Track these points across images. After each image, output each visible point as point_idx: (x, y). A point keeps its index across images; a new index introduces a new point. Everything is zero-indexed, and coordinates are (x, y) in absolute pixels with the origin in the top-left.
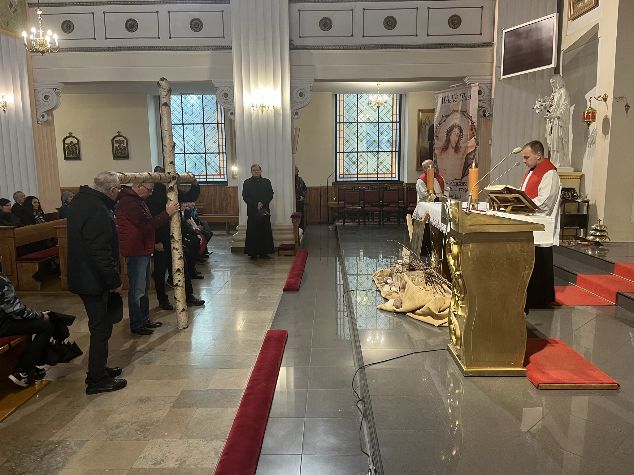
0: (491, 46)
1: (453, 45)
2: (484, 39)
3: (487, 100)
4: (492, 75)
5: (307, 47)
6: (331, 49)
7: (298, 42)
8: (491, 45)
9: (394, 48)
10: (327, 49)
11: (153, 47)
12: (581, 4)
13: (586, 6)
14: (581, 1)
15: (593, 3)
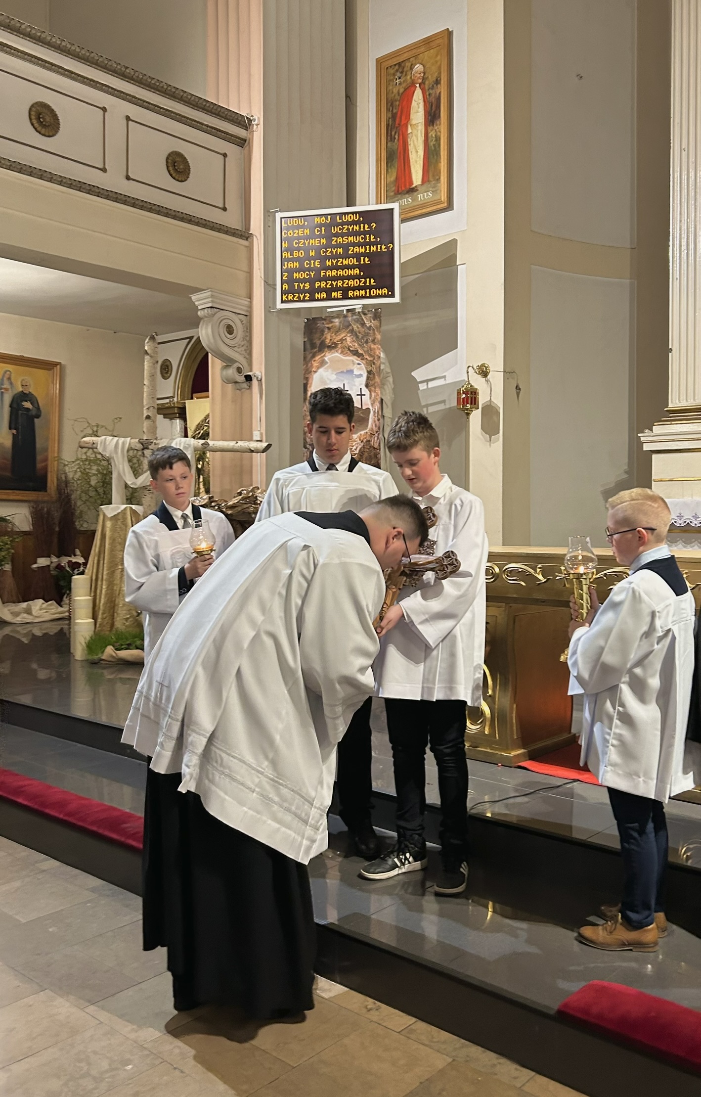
0: (247, 239)
1: (184, 215)
2: (231, 219)
3: (243, 349)
4: (250, 297)
8: (245, 235)
12: (407, 200)
13: (423, 206)
14: (407, 196)
15: (441, 202)
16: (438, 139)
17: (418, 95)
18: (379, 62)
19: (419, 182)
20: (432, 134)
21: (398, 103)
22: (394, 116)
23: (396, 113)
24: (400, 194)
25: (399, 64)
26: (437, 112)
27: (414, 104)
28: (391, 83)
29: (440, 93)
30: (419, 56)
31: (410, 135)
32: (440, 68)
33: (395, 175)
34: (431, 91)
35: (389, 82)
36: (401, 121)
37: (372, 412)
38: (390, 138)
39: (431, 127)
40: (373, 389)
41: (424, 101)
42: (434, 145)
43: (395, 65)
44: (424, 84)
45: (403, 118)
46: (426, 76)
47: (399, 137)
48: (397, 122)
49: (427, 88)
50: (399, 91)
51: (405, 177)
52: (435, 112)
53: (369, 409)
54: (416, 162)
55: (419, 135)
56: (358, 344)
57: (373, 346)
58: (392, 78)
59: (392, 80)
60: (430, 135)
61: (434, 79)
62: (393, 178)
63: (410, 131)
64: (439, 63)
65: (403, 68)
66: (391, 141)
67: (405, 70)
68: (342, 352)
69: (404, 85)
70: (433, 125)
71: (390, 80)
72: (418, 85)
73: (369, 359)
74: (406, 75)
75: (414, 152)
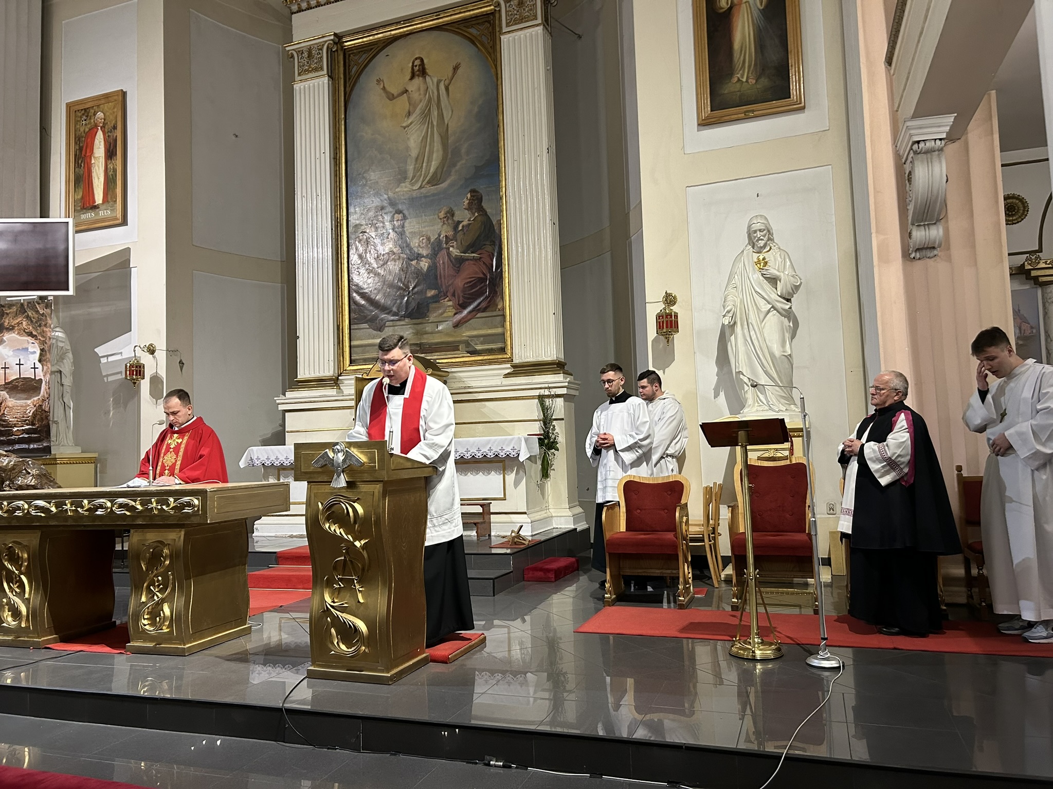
12: (91, 215)
13: (103, 220)
14: (91, 211)
15: (117, 219)
16: (115, 171)
17: (100, 136)
18: (69, 106)
19: (101, 202)
20: (110, 166)
21: (83, 139)
22: (81, 149)
23: (82, 147)
24: (85, 209)
25: (85, 110)
26: (114, 150)
27: (97, 142)
28: (78, 123)
29: (116, 136)
30: (102, 106)
31: (93, 165)
32: (116, 117)
33: (81, 194)
34: (110, 134)
35: (76, 122)
36: (86, 153)
37: (44, 382)
38: (77, 165)
39: (110, 161)
40: (45, 363)
41: (104, 140)
42: (112, 175)
43: (82, 110)
44: (104, 127)
45: (88, 151)
46: (106, 122)
47: (84, 164)
48: (83, 153)
49: (106, 130)
50: (84, 131)
51: (89, 196)
52: (112, 150)
53: (41, 379)
54: (98, 185)
55: (100, 165)
56: (33, 328)
57: (45, 329)
58: (79, 119)
59: (79, 121)
60: (109, 167)
61: (112, 125)
62: (79, 197)
63: (93, 162)
64: (116, 114)
65: (88, 113)
66: (78, 167)
67: (90, 114)
68: (18, 333)
69: (89, 126)
70: (111, 160)
71: (78, 121)
72: (99, 128)
73: (42, 339)
74: (90, 119)
75: (96, 178)
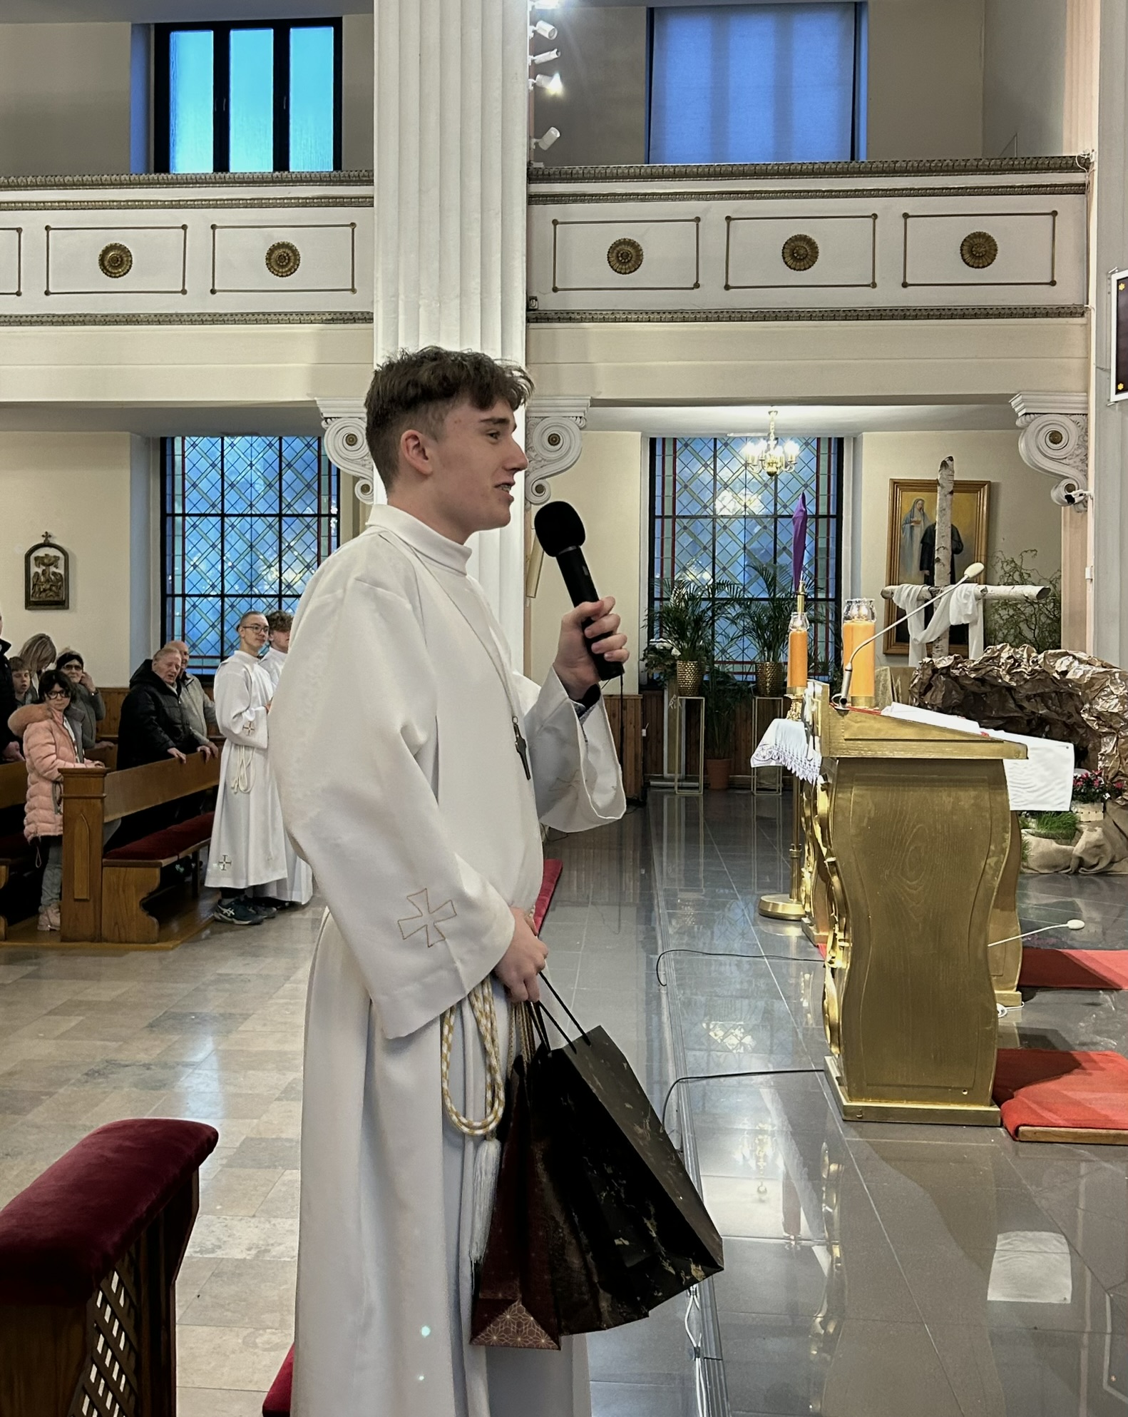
0: (1082, 315)
1: (976, 311)
2: (1063, 296)
3: (1078, 459)
4: (1087, 391)
5: (573, 316)
6: (637, 321)
7: (549, 302)
8: (1080, 311)
9: (811, 318)
10: (627, 321)
11: (166, 315)
